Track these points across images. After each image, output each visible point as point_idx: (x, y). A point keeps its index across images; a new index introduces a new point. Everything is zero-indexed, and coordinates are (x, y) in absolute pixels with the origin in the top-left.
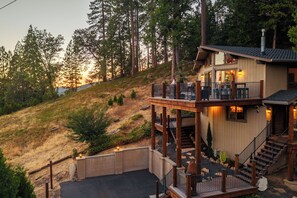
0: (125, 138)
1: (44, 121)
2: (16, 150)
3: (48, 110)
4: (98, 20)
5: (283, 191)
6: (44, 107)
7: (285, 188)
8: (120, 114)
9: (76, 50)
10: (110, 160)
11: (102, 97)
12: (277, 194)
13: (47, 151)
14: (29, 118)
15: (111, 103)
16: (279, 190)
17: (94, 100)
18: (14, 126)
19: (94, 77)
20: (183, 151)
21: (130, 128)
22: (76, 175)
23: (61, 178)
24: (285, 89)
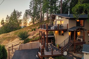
0: (33, 40)
1: (15, 35)
2: (7, 42)
3: (17, 32)
4: (32, 7)
5: (72, 56)
6: (16, 31)
7: (73, 55)
8: (34, 33)
9: (26, 16)
10: (28, 45)
11: (31, 28)
12: (69, 57)
13: (14, 42)
14: (12, 34)
15: (32, 30)
16: (71, 55)
17: (29, 29)
18: (8, 36)
19: (31, 23)
20: (48, 43)
21: (35, 37)
22: (19, 49)
23: (16, 49)
24: (76, 26)
